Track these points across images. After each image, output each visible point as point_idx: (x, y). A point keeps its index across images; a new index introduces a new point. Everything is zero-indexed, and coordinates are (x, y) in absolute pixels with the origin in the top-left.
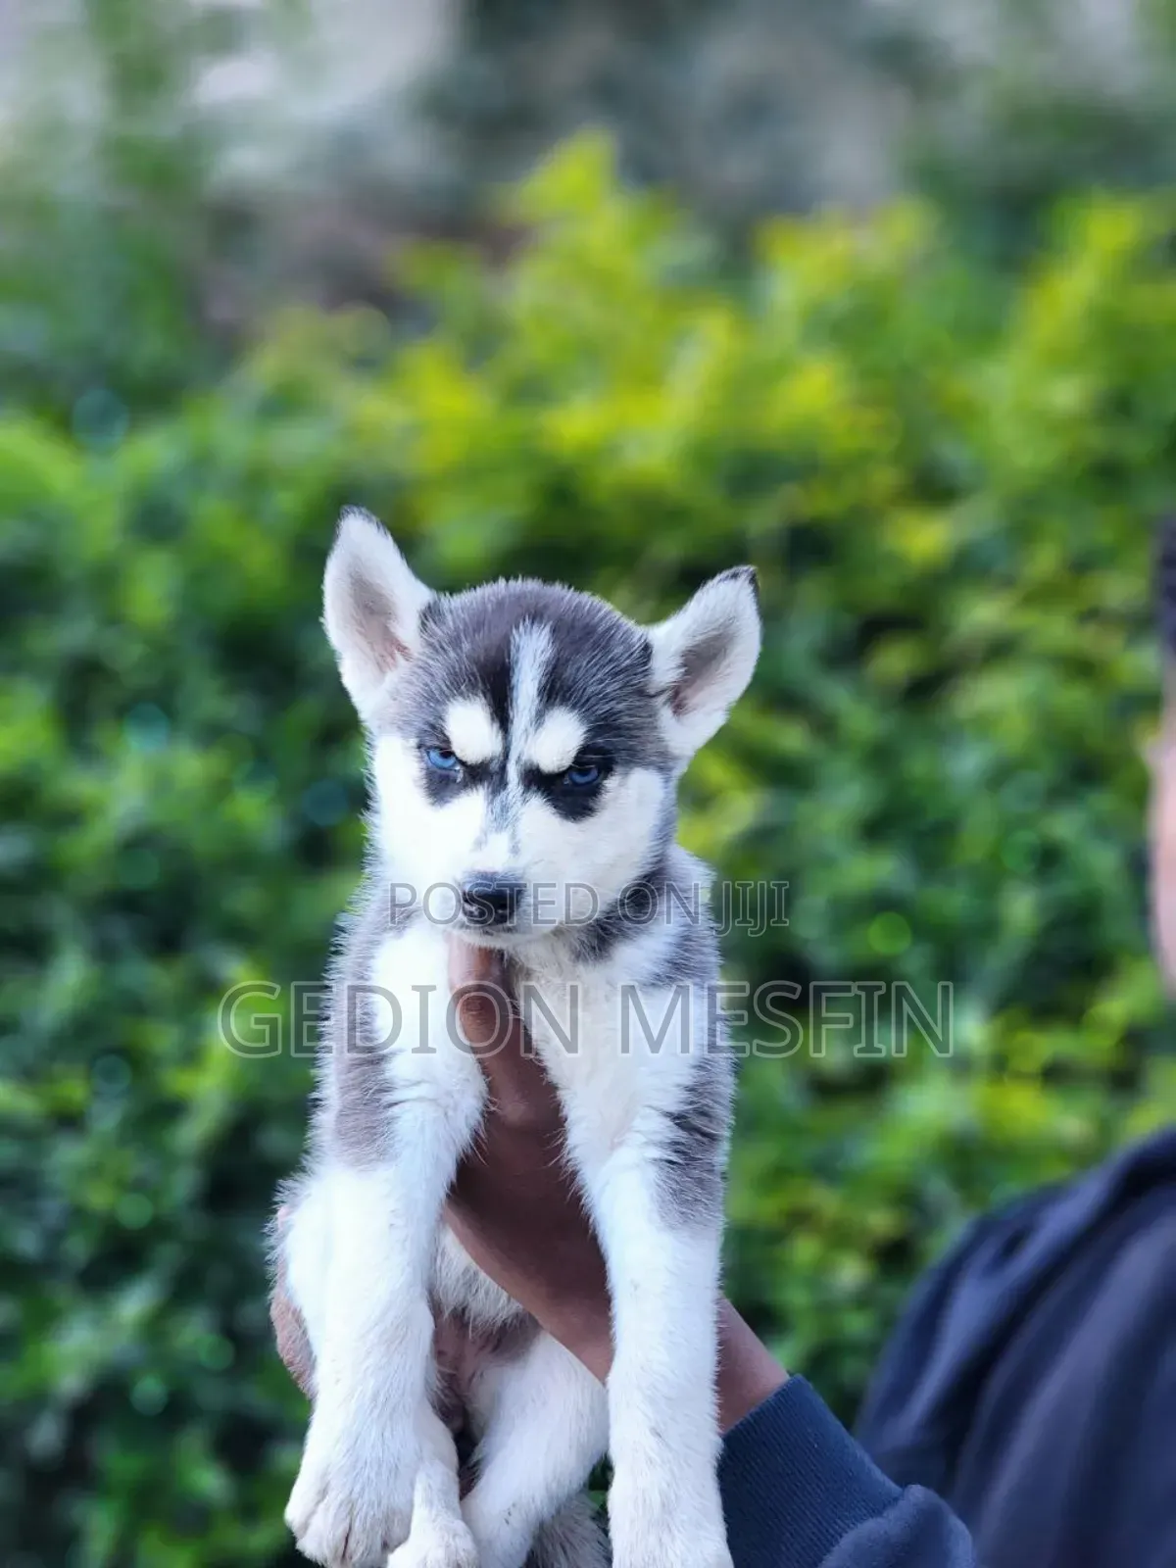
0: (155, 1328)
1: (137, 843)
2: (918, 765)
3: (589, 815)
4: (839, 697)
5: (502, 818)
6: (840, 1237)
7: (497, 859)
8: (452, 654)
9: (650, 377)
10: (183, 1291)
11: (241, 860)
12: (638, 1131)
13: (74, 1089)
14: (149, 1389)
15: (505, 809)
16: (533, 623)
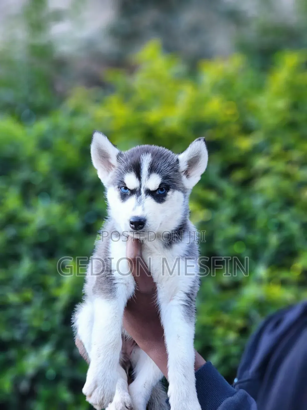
0: (52, 357)
1: (43, 230)
2: (245, 202)
3: (164, 202)
4: (224, 185)
5: (140, 203)
6: (229, 327)
7: (139, 213)
8: (125, 163)
9: (172, 103)
10: (59, 346)
11: (69, 233)
12: (178, 296)
13: (29, 294)
14: (51, 372)
15: (140, 200)
16: (146, 153)
